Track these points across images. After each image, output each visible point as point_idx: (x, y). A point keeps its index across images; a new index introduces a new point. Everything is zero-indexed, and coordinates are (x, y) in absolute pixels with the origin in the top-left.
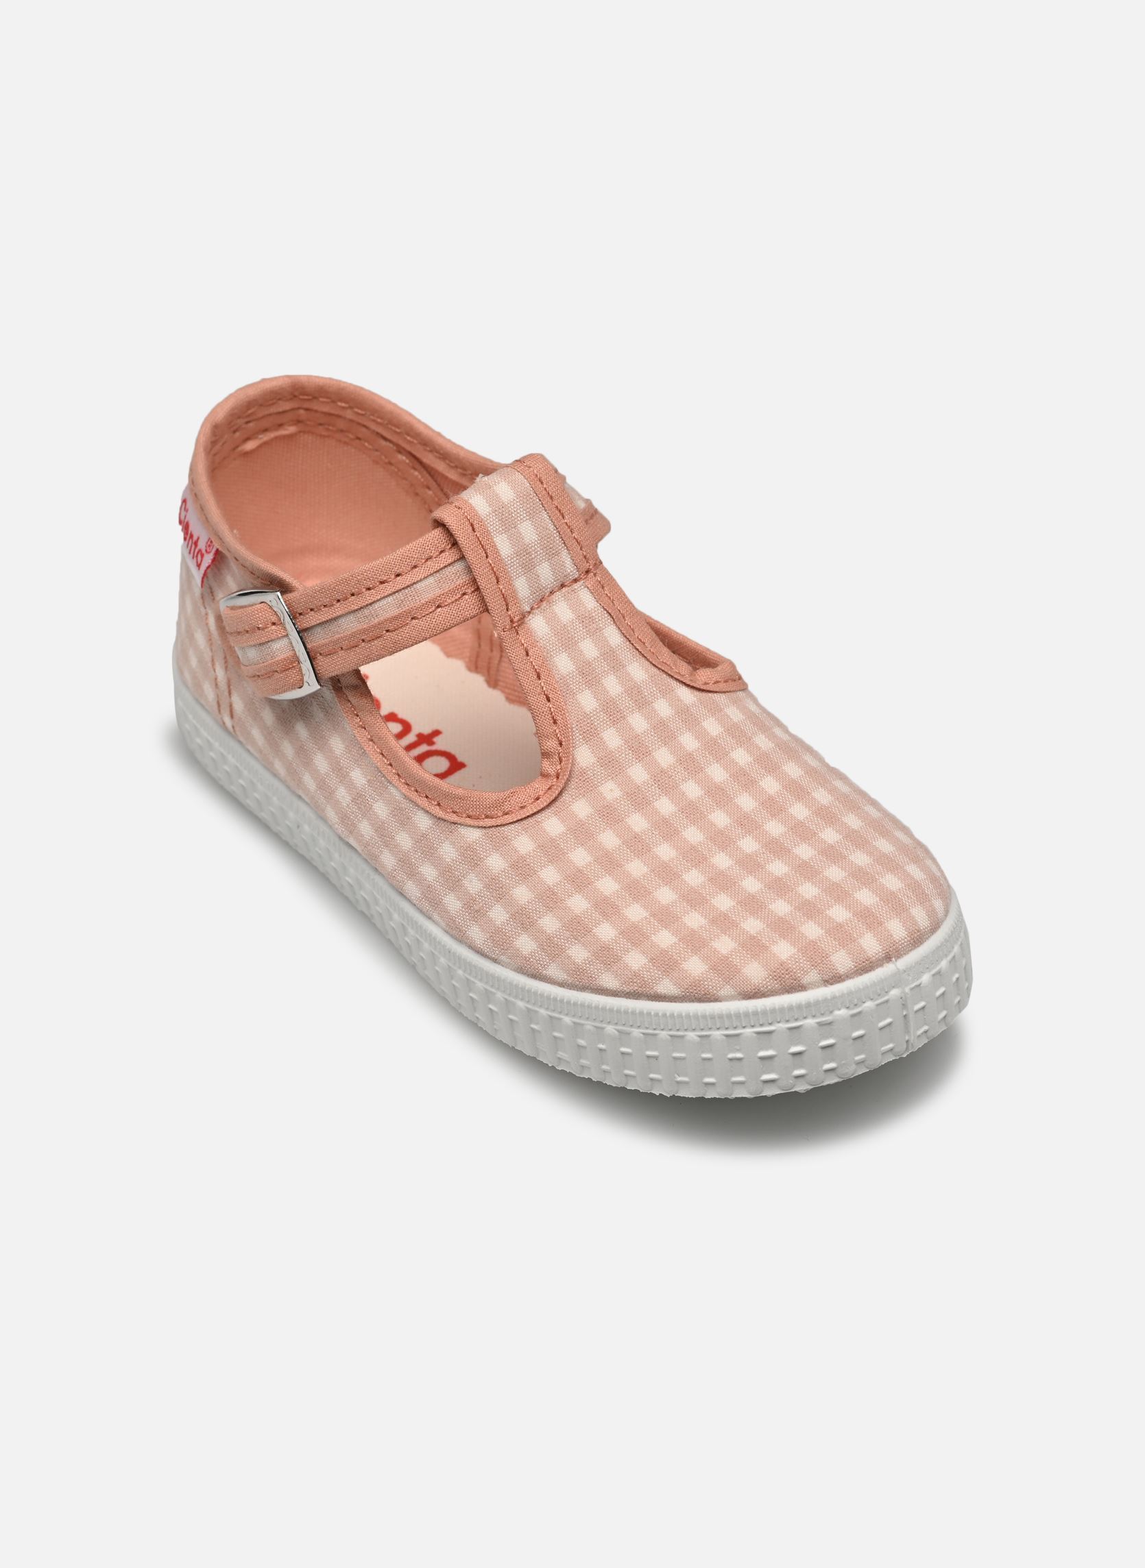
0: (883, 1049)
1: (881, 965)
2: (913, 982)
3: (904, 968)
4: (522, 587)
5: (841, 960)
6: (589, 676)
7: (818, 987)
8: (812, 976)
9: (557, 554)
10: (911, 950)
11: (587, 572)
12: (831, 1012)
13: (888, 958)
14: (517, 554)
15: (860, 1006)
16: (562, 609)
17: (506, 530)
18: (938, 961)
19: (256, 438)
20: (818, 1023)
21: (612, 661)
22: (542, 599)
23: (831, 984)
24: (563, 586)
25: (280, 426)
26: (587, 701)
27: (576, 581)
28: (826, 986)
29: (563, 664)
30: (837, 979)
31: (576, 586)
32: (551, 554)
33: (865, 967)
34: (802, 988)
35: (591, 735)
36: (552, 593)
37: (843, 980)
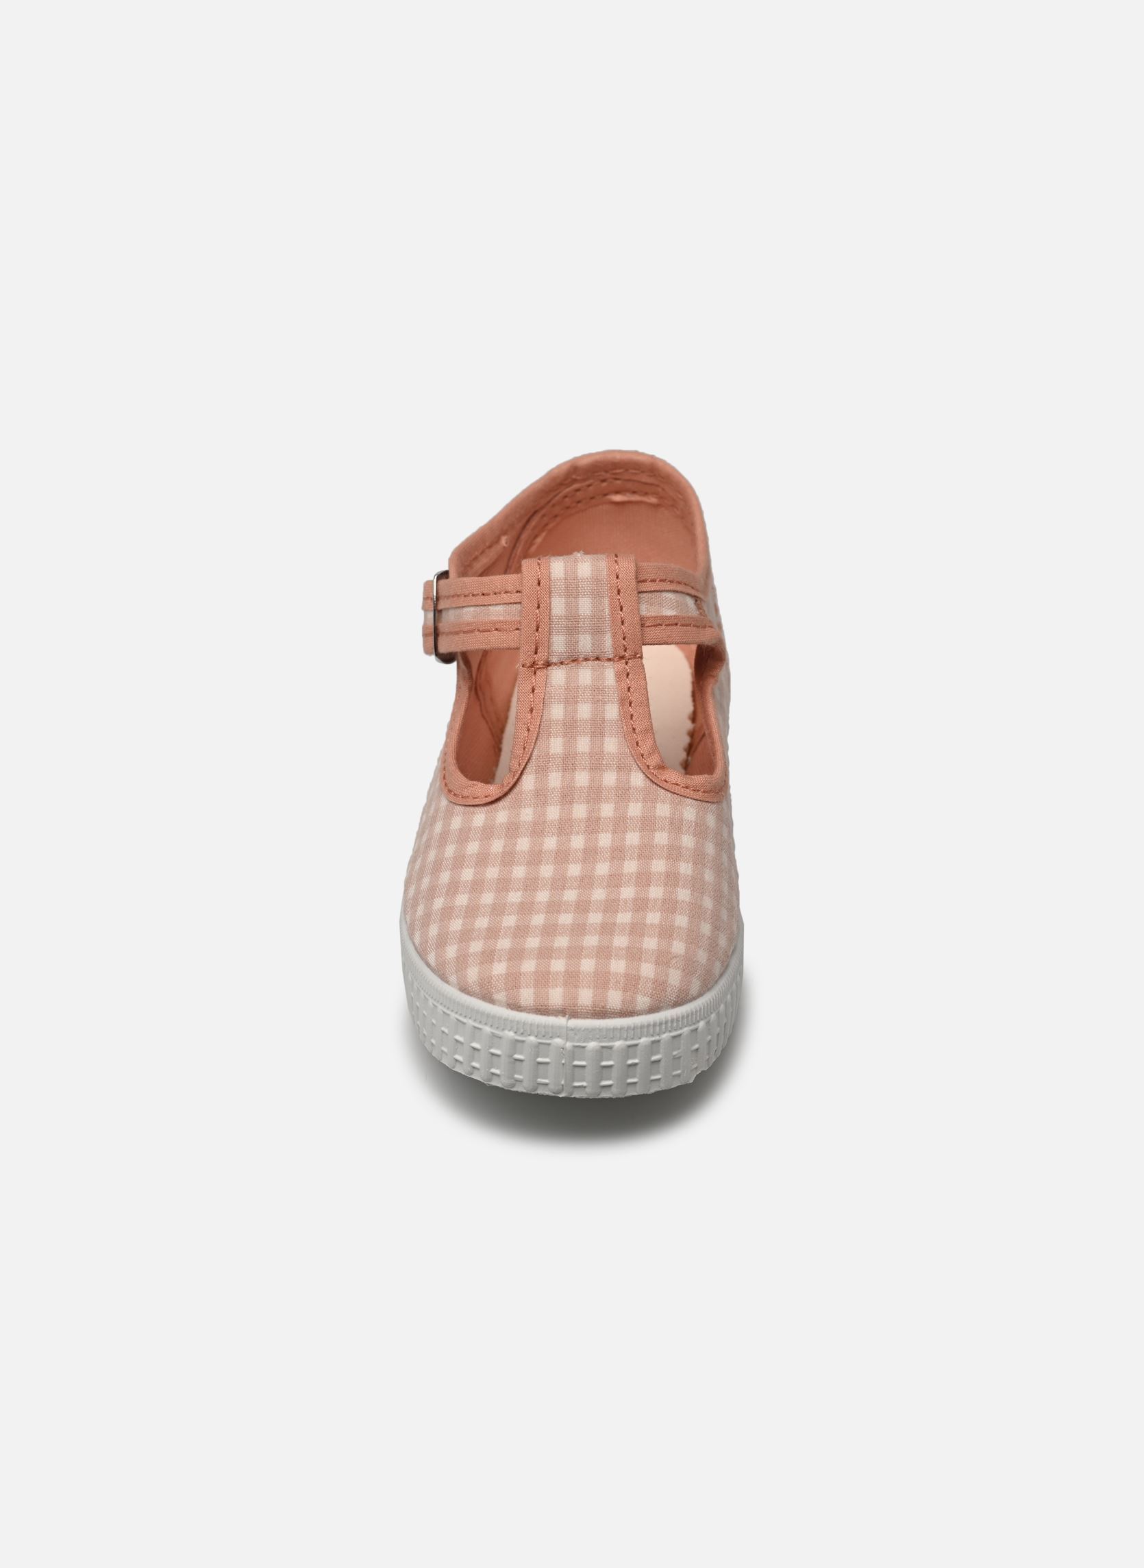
0: (539, 1080)
1: (556, 1016)
2: (578, 1041)
3: (573, 1027)
4: (559, 644)
5: (527, 996)
6: (570, 728)
7: (502, 1007)
8: (501, 996)
9: (603, 632)
10: (588, 1018)
11: (622, 658)
12: (503, 1030)
13: (562, 1012)
14: (567, 618)
15: (526, 1036)
16: (585, 675)
17: (567, 596)
18: (613, 1039)
19: (625, 495)
20: (493, 1033)
21: (598, 729)
22: (574, 660)
23: (512, 1009)
24: (597, 659)
25: (646, 494)
26: (556, 745)
27: (609, 660)
28: (507, 1008)
29: (557, 712)
30: (517, 1007)
31: (606, 664)
32: (597, 631)
33: (542, 1010)
34: (492, 1001)
35: (543, 770)
36: (586, 659)
37: (521, 1011)
